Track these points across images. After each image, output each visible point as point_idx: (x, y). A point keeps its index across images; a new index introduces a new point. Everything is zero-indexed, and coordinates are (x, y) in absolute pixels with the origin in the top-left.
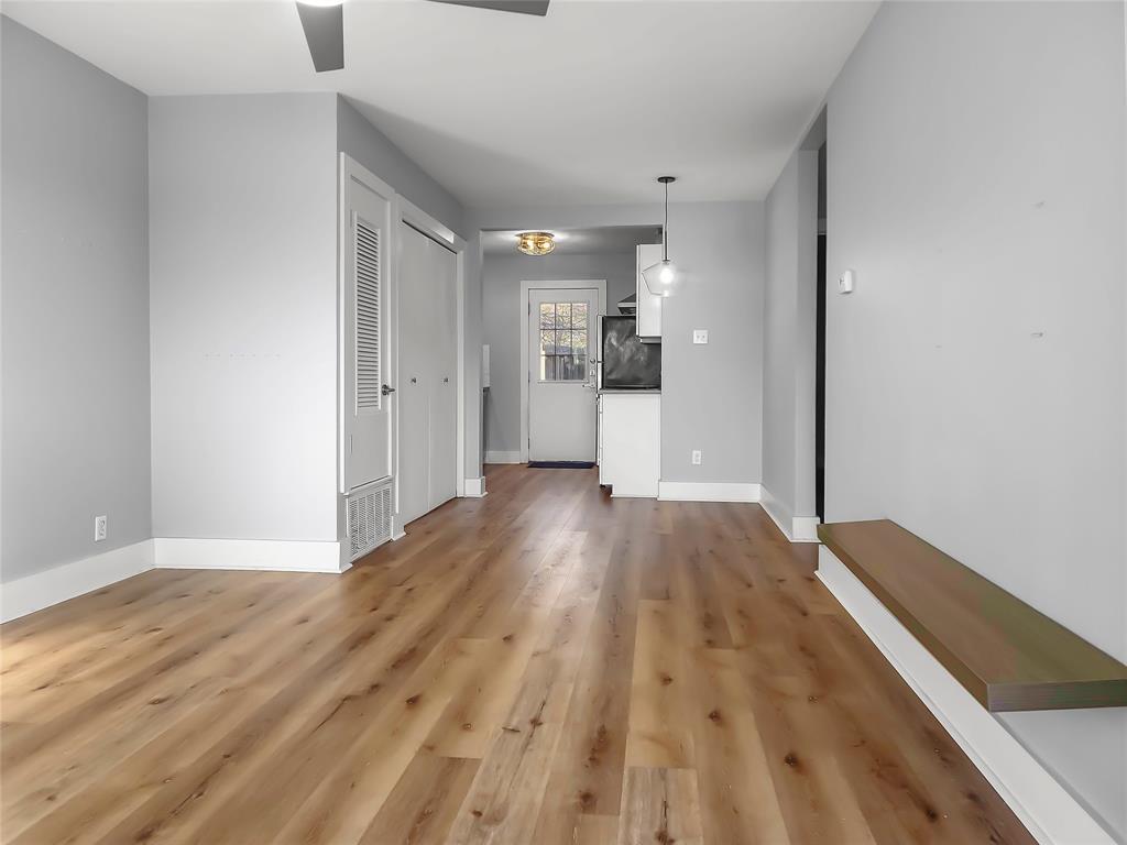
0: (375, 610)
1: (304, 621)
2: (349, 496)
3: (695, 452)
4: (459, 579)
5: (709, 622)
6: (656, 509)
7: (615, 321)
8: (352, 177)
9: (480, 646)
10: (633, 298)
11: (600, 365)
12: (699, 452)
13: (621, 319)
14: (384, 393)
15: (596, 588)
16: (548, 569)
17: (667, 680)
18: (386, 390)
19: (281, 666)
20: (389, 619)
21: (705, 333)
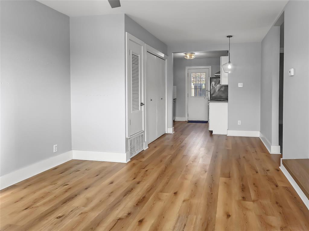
0: (134, 179)
1: (112, 183)
2: (129, 138)
3: (239, 121)
4: (163, 166)
5: (244, 188)
6: (226, 139)
7: (214, 79)
8: (130, 40)
9: (166, 196)
10: (219, 73)
11: (209, 92)
12: (240, 121)
13: (216, 78)
14: (141, 105)
15: (206, 172)
16: (191, 163)
17: (229, 216)
18: (142, 104)
19: (101, 202)
20: (138, 183)
21: (242, 84)
